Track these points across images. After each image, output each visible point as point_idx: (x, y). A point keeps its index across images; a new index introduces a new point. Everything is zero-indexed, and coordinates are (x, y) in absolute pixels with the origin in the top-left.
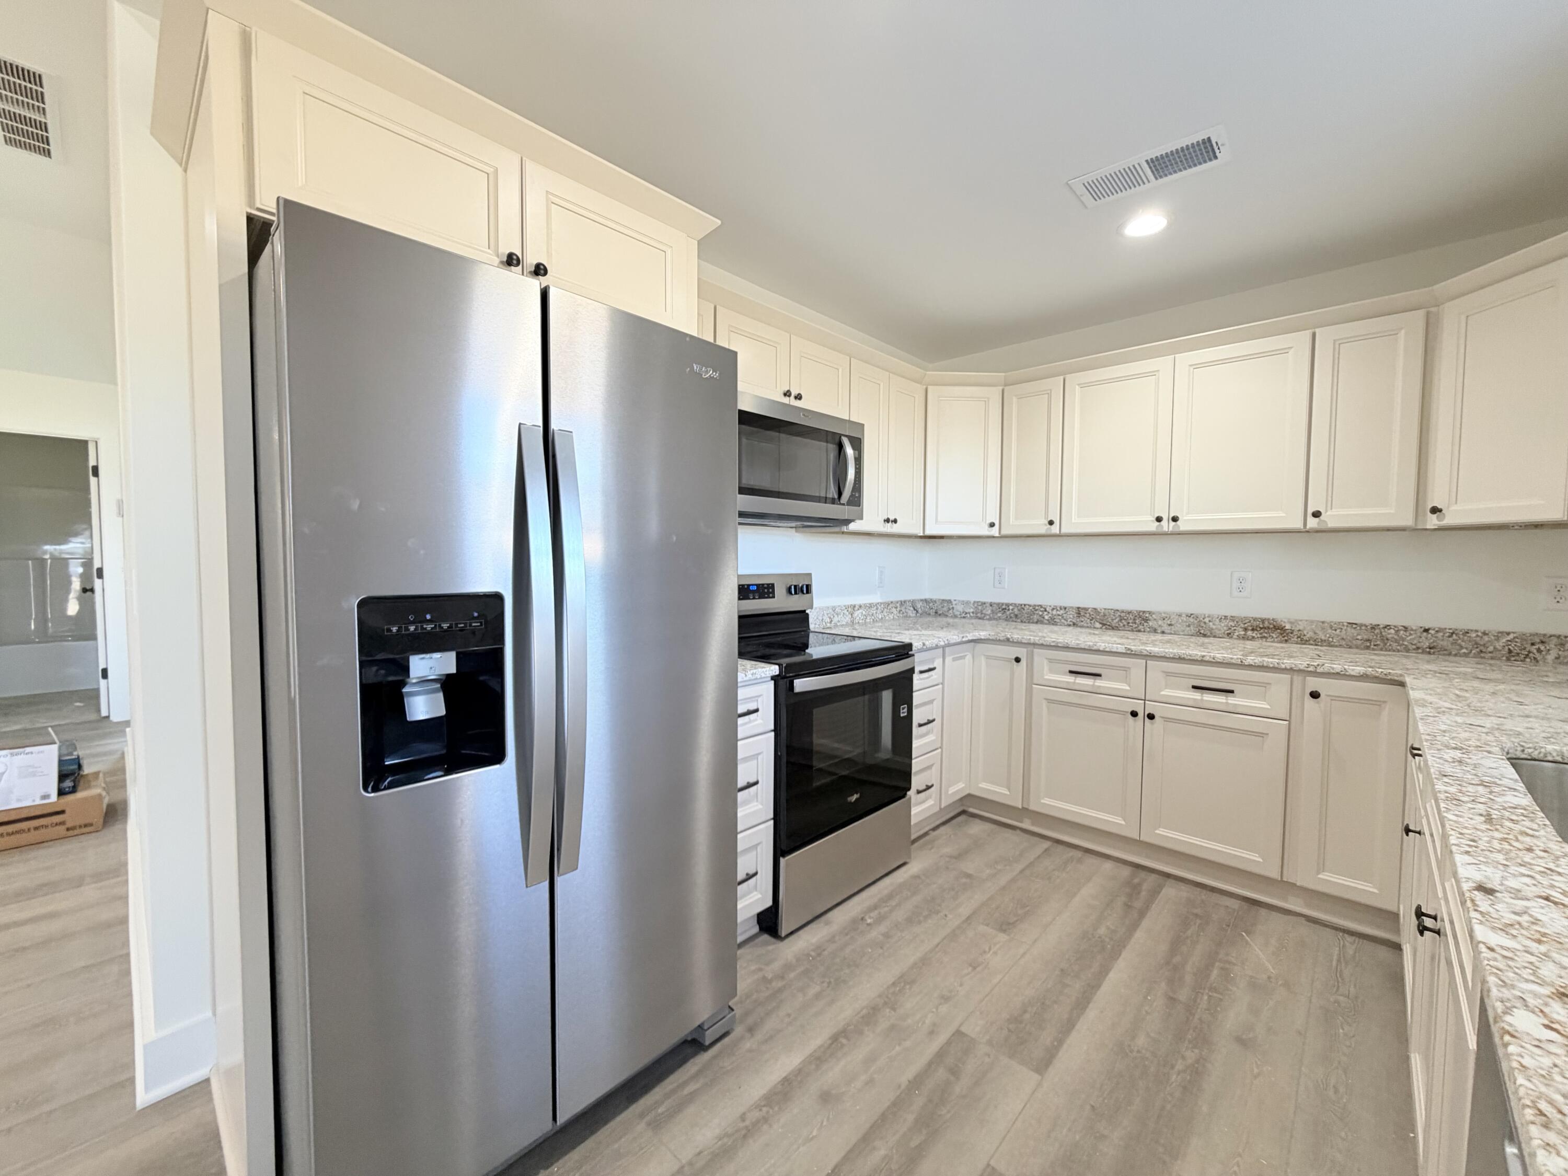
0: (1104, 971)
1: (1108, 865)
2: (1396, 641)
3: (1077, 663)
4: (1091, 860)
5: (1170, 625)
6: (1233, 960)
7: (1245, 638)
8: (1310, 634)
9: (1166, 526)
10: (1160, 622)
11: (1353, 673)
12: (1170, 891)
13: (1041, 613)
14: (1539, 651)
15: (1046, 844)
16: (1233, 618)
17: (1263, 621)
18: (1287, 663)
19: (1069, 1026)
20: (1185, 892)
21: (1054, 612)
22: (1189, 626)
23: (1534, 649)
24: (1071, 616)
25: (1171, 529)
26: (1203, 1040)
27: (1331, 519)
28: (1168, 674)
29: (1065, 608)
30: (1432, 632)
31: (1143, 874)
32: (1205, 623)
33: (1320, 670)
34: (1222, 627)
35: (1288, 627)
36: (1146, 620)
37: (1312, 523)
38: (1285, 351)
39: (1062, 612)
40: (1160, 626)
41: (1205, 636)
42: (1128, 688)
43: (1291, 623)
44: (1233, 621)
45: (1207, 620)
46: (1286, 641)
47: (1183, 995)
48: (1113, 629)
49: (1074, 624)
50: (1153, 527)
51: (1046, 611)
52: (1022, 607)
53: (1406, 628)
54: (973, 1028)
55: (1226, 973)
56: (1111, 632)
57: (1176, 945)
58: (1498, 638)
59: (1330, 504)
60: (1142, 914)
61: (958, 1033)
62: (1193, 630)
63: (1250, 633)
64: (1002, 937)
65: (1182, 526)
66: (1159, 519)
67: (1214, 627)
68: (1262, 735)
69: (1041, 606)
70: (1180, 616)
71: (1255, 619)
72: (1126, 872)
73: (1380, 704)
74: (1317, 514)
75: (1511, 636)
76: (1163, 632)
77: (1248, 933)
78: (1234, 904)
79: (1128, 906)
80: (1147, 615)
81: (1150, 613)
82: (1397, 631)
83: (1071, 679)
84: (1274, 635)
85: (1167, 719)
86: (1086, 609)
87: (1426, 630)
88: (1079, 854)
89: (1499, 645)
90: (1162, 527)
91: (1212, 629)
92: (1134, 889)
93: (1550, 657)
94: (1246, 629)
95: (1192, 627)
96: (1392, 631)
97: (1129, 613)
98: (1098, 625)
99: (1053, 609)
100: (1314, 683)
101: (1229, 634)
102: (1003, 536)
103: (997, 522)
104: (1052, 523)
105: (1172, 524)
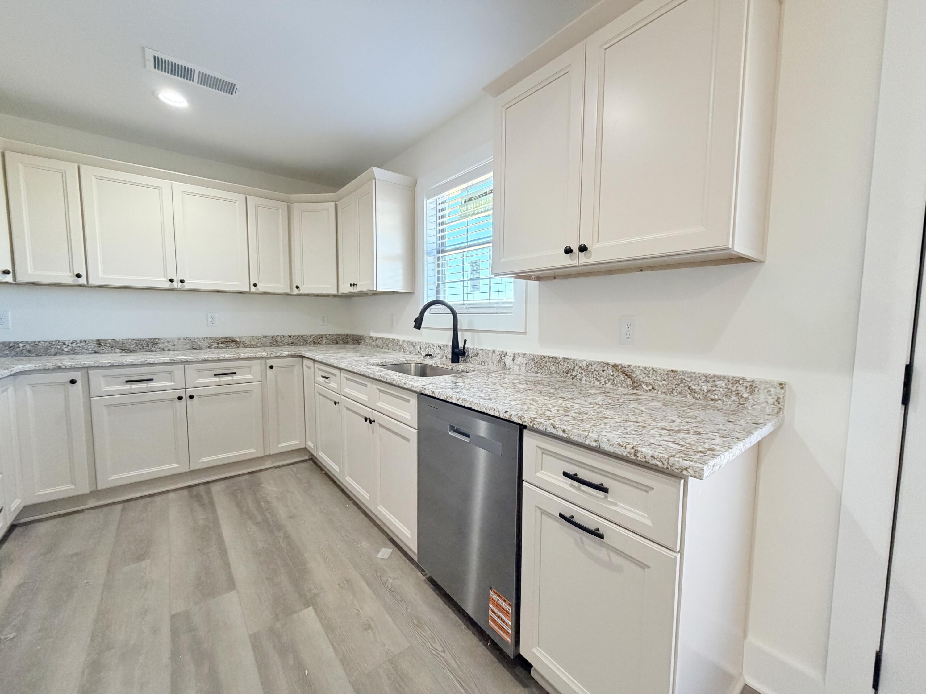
0: (220, 536)
1: (172, 495)
2: (281, 342)
3: (131, 375)
4: (158, 499)
5: (173, 345)
6: (265, 496)
7: (218, 348)
8: (248, 343)
9: (177, 285)
10: (166, 344)
11: (284, 355)
12: (215, 488)
13: (59, 347)
14: (321, 341)
15: (120, 507)
16: (211, 338)
17: (226, 338)
18: (259, 355)
19: (227, 565)
20: (222, 484)
21: (74, 345)
22: (186, 345)
23: (319, 340)
24: (92, 347)
25: (179, 287)
26: (279, 527)
27: (261, 288)
28: (199, 370)
29: (86, 341)
30: (292, 337)
31: (195, 489)
32: (195, 342)
33: (272, 356)
34: (206, 344)
35: (238, 340)
36: (157, 344)
38: (234, 201)
39: (82, 344)
40: (167, 347)
41: (196, 349)
42: (173, 384)
43: (239, 338)
44: (211, 339)
45: (196, 340)
46: (238, 347)
47: (259, 519)
48: (131, 352)
49: (96, 352)
50: (168, 285)
51: (64, 344)
52: (35, 344)
53: (284, 336)
54: (179, 607)
55: (267, 502)
56: (132, 354)
57: (239, 505)
59: (260, 280)
60: (212, 504)
61: (173, 617)
62: (188, 346)
63: (220, 345)
64: (146, 563)
65: (186, 286)
66: (171, 281)
67: (201, 344)
69: (59, 341)
70: (179, 339)
71: (222, 338)
72: (185, 492)
73: (292, 366)
74: (255, 285)
75: (314, 336)
76: (169, 350)
77: (261, 484)
78: (247, 477)
79: (202, 505)
80: (157, 341)
81: (159, 339)
82: (281, 338)
83: (128, 387)
84: (232, 345)
85: (200, 396)
86: (106, 341)
87: (290, 336)
88: (149, 499)
89: (311, 339)
90: (173, 285)
91: (200, 345)
92: (198, 497)
93: (324, 342)
94: (218, 343)
95: (188, 345)
96: (279, 338)
97: (143, 340)
98: (117, 350)
99: (73, 343)
100: (270, 362)
101: (209, 347)
102: (16, 284)
103: (11, 270)
104: (78, 276)
105: (180, 284)
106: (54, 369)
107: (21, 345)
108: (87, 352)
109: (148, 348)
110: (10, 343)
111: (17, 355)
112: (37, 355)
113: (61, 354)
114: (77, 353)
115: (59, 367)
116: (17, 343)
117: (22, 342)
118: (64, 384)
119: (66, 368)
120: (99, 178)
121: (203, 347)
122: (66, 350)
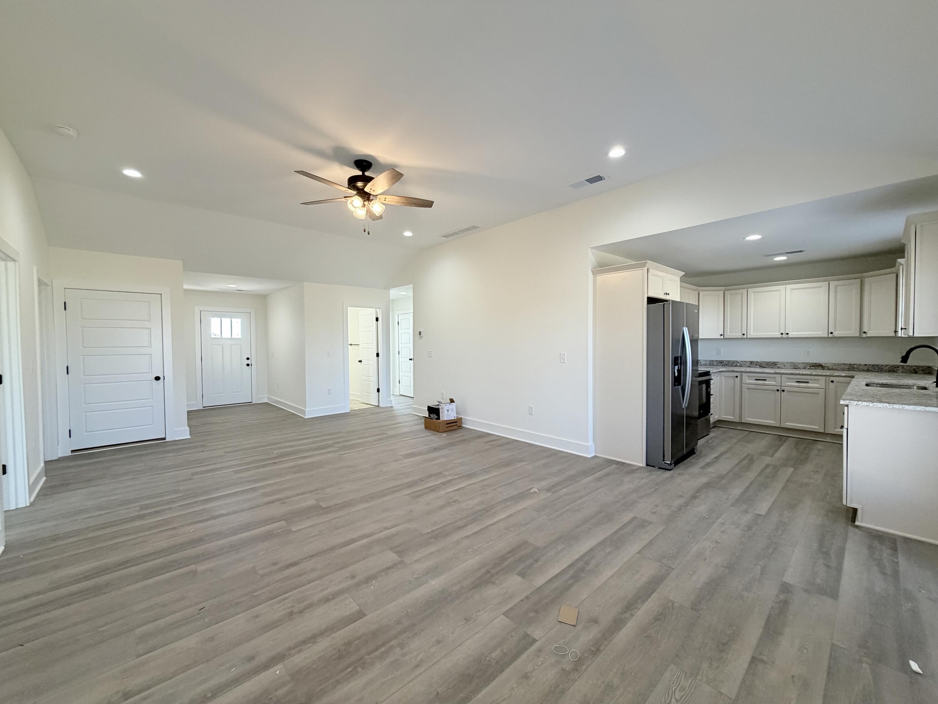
1: (770, 435)
3: (759, 377)
5: (785, 366)
8: (831, 367)
9: (784, 336)
10: (781, 365)
11: (843, 375)
12: (791, 439)
15: (748, 432)
16: (806, 363)
17: (816, 364)
18: (824, 374)
21: (742, 363)
22: (791, 366)
24: (748, 364)
25: (786, 337)
27: (836, 334)
28: (788, 378)
29: (746, 362)
32: (797, 365)
33: (834, 375)
34: (802, 366)
35: (824, 365)
36: (776, 365)
37: (830, 335)
38: (820, 287)
41: (796, 369)
42: (775, 383)
46: (823, 370)
49: (749, 367)
50: (780, 336)
51: (738, 362)
52: (729, 362)
56: (765, 368)
58: (886, 367)
59: (835, 330)
60: (785, 442)
63: (812, 367)
65: (790, 336)
66: (782, 334)
68: (818, 393)
69: (736, 361)
70: (788, 363)
71: (813, 363)
74: (832, 333)
76: (782, 368)
80: (776, 363)
83: (756, 382)
84: (819, 368)
85: (788, 391)
86: (754, 362)
88: (760, 433)
94: (810, 367)
97: (770, 362)
98: (758, 367)
100: (832, 379)
101: (805, 368)
102: (724, 339)
103: (723, 334)
104: (744, 334)
105: (786, 335)
106: (731, 371)
107: (724, 362)
108: (746, 366)
109: (772, 366)
110: (721, 361)
111: (723, 366)
112: (729, 366)
113: (737, 366)
114: (742, 367)
115: (733, 371)
116: (723, 361)
117: (725, 361)
118: (733, 377)
119: (735, 371)
120: (754, 293)
121: (800, 367)
122: (739, 365)
